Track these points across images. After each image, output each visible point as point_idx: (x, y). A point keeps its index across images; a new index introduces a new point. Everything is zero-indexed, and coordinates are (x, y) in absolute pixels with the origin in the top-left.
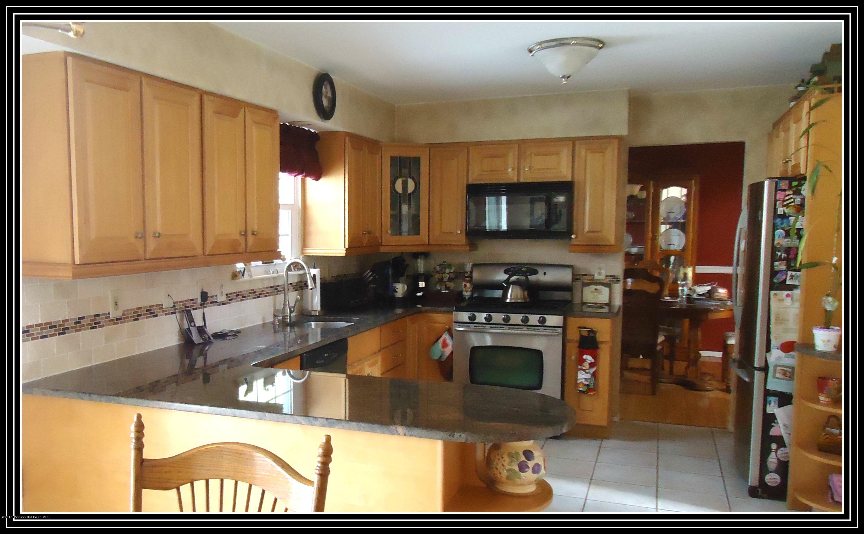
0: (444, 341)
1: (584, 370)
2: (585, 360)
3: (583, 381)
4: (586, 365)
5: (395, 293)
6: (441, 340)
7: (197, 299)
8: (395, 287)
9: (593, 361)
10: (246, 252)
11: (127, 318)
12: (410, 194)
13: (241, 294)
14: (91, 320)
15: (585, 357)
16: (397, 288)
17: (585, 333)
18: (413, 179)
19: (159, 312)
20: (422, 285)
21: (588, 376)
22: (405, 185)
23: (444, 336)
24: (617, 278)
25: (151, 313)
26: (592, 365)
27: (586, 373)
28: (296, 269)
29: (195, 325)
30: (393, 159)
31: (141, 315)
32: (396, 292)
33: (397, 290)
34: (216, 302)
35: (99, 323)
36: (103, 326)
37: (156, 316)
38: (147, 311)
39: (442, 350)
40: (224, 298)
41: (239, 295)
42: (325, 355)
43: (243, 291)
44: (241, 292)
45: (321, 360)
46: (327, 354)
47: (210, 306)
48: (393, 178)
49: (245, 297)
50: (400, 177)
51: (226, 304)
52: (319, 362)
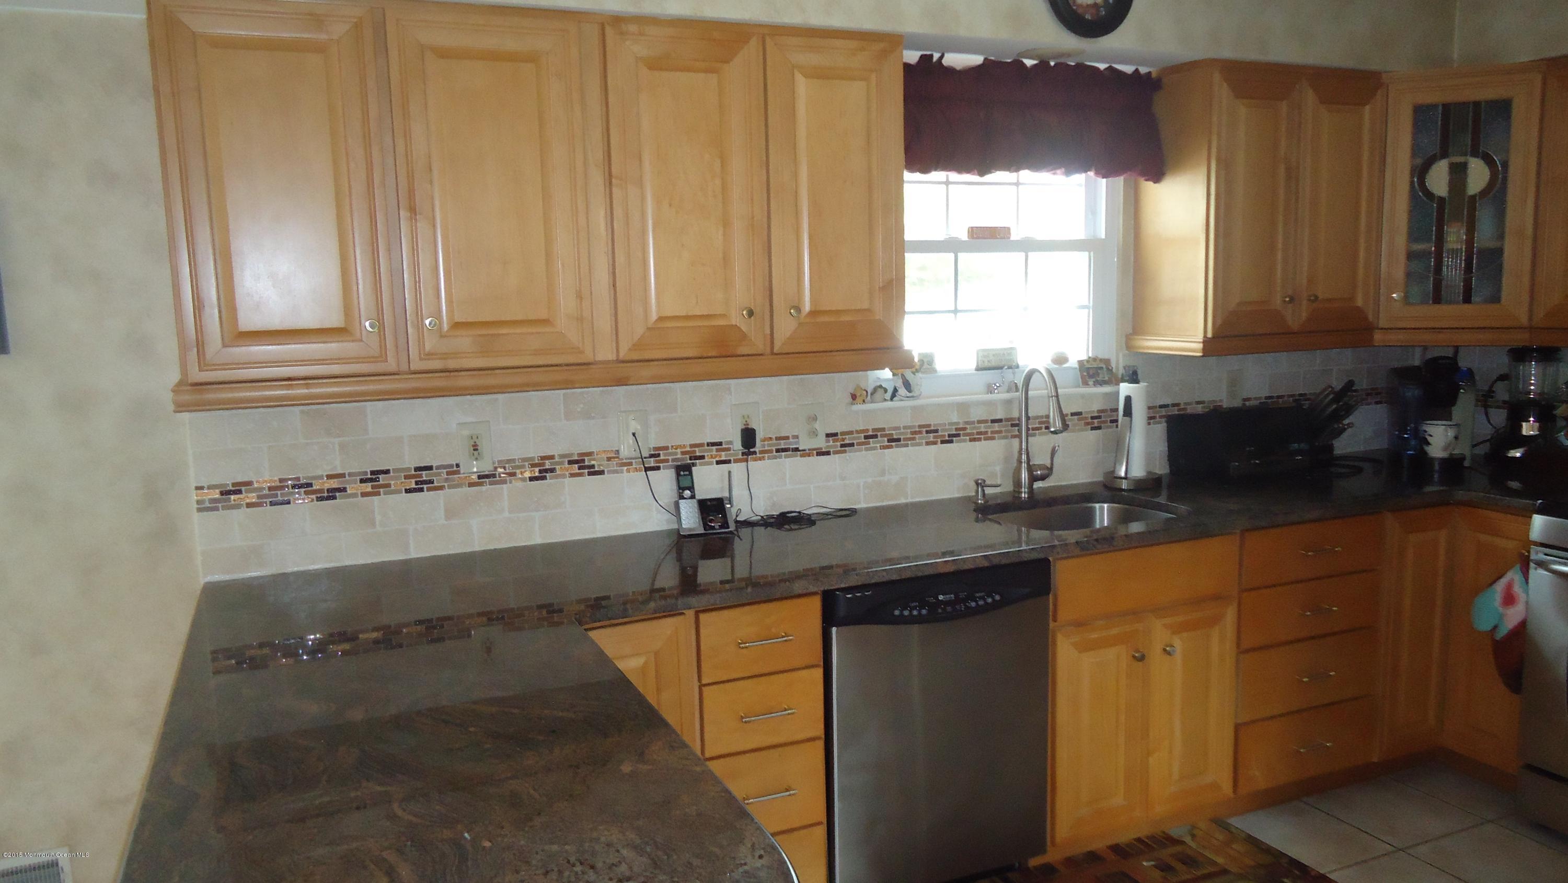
0: (1509, 586)
5: (1427, 448)
6: (1503, 582)
7: (730, 443)
8: (1425, 431)
10: (773, 353)
11: (512, 474)
12: (1473, 197)
13: (885, 435)
14: (408, 477)
16: (1431, 436)
18: (1489, 161)
19: (609, 466)
20: (1529, 428)
22: (1458, 172)
23: (1510, 575)
25: (582, 468)
28: (1091, 383)
29: (693, 497)
30: (1421, 112)
31: (551, 471)
32: (1428, 444)
33: (1429, 438)
34: (797, 450)
35: (429, 482)
36: (441, 488)
37: (601, 473)
38: (572, 462)
39: (1501, 609)
40: (821, 442)
41: (875, 436)
42: (941, 597)
43: (890, 429)
44: (883, 429)
45: (915, 608)
46: (948, 596)
47: (775, 458)
48: (1419, 161)
49: (898, 440)
50: (1444, 155)
51: (830, 454)
52: (906, 613)
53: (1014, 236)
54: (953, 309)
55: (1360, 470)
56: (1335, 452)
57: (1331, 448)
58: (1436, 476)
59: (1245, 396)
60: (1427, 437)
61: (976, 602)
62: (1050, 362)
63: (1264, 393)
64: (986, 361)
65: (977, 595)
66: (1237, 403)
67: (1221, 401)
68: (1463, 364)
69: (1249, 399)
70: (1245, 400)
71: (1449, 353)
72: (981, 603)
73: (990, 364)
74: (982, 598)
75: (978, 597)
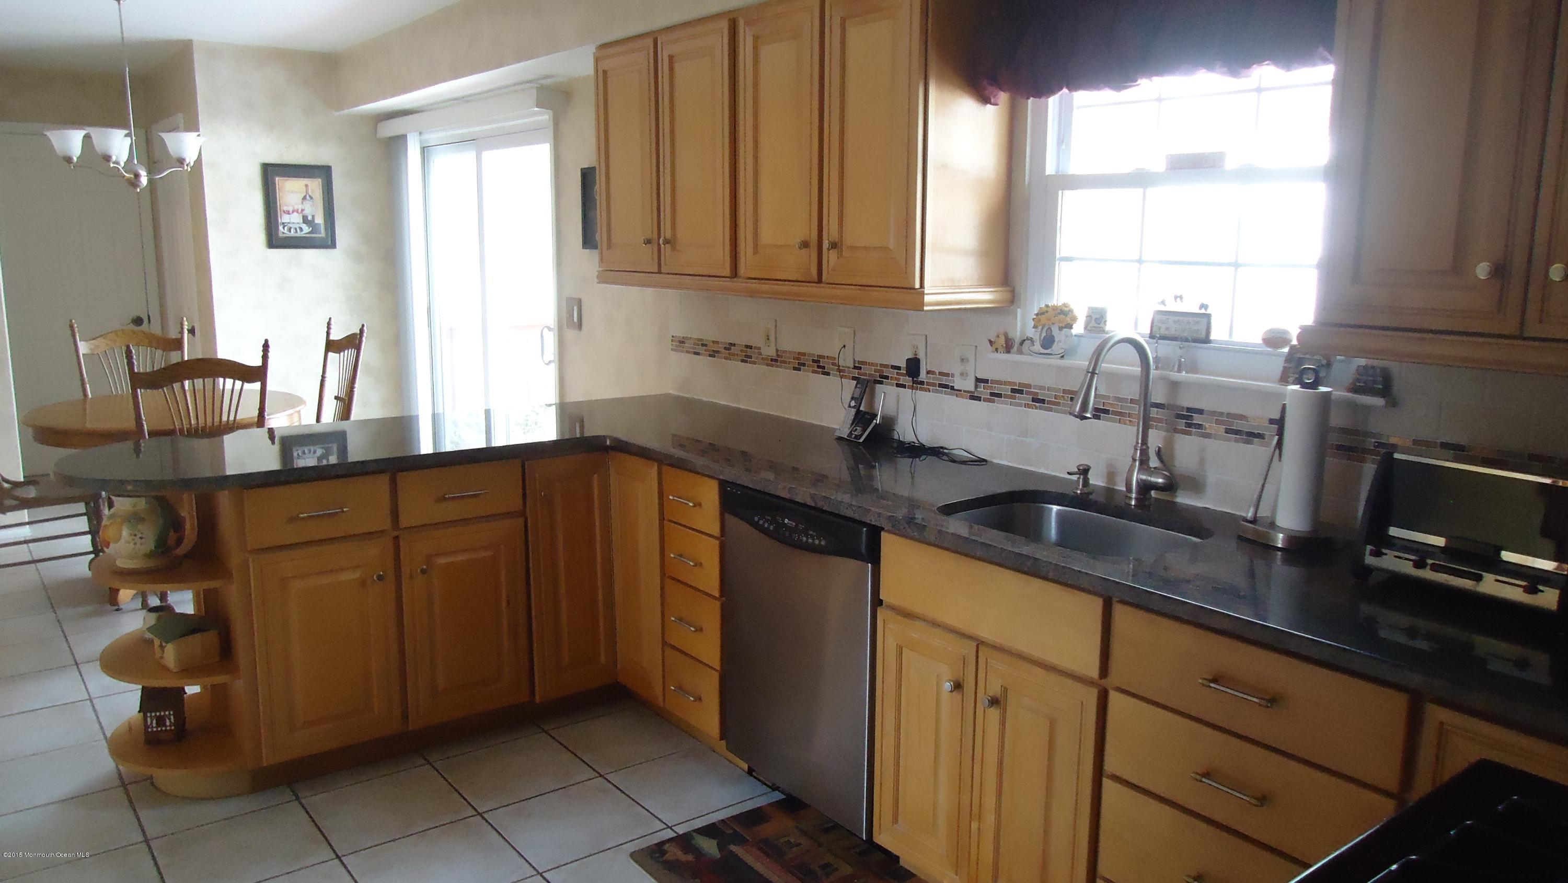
10: (823, 282)
11: (785, 362)
13: (1031, 393)
14: (742, 351)
19: (833, 370)
25: (819, 367)
29: (855, 407)
31: (804, 365)
34: (953, 388)
35: (751, 357)
36: (754, 363)
37: (828, 374)
38: (814, 361)
40: (969, 385)
41: (1021, 392)
42: (786, 521)
43: (1036, 387)
44: (1029, 386)
45: (767, 521)
46: (791, 522)
47: (937, 392)
49: (1043, 401)
51: (980, 401)
52: (761, 522)
53: (1230, 164)
54: (1137, 258)
61: (807, 539)
62: (1260, 342)
64: (1163, 326)
65: (811, 532)
72: (810, 541)
73: (1167, 332)
74: (812, 537)
75: (810, 535)
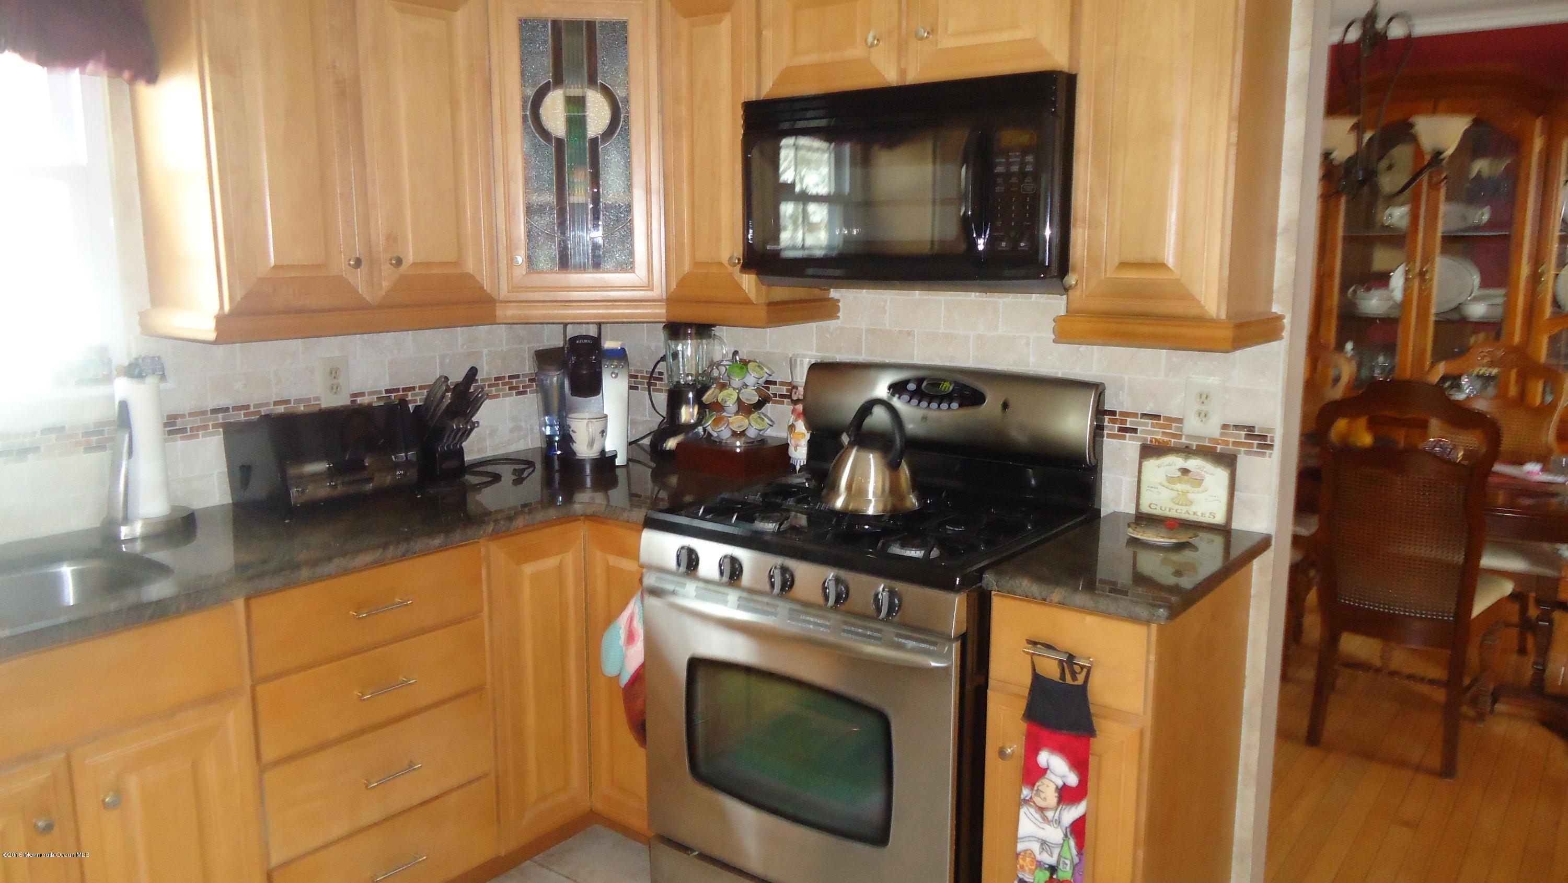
1: (1041, 810)
2: (1042, 772)
3: (1035, 847)
4: (1048, 791)
6: (623, 618)
9: (1073, 780)
12: (594, 142)
15: (1045, 757)
16: (574, 432)
17: (1050, 668)
18: (607, 92)
21: (1055, 835)
22: (576, 104)
23: (629, 608)
24: (1264, 437)
26: (1067, 795)
27: (1045, 819)
30: (528, 27)
33: (574, 435)
39: (624, 651)
48: (531, 92)
50: (558, 81)
55: (496, 478)
56: (466, 459)
57: (460, 453)
58: (588, 480)
59: (355, 389)
60: (571, 433)
63: (384, 384)
66: (341, 400)
67: (317, 399)
68: (609, 344)
69: (362, 394)
70: (355, 395)
71: (592, 331)
